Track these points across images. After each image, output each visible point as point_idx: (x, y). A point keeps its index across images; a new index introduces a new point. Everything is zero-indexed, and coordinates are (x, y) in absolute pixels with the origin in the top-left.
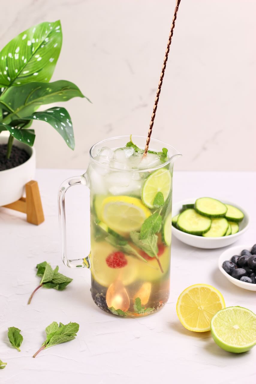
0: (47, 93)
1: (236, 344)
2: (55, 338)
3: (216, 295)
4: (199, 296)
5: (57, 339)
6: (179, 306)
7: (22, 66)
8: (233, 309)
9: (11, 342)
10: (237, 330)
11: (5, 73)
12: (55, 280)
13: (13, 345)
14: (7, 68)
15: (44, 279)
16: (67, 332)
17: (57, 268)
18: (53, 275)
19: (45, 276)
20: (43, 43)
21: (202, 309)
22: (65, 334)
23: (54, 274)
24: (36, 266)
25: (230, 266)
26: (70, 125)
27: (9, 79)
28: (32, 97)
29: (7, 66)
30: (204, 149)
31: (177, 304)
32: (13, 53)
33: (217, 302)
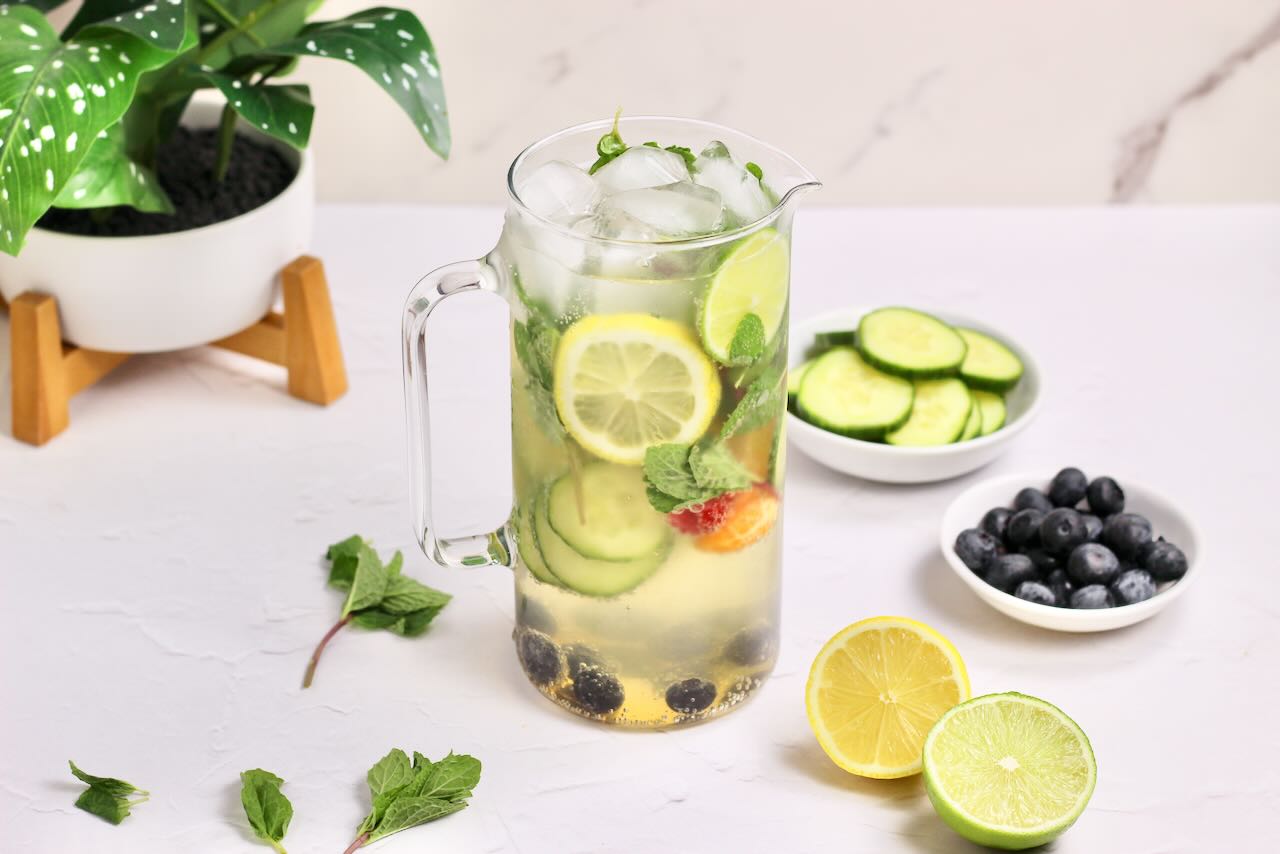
1: (1008, 823)
2: (400, 806)
3: (940, 654)
4: (882, 660)
5: (406, 811)
6: (814, 691)
8: (999, 704)
9: (253, 824)
10: (1012, 773)
12: (393, 601)
13: (260, 834)
15: (356, 600)
16: (439, 788)
17: (398, 558)
18: (383, 583)
19: (359, 588)
21: (894, 701)
22: (434, 795)
23: (390, 582)
24: (324, 551)
25: (982, 549)
26: (432, 71)
30: (882, 131)
31: (809, 686)
33: (944, 678)
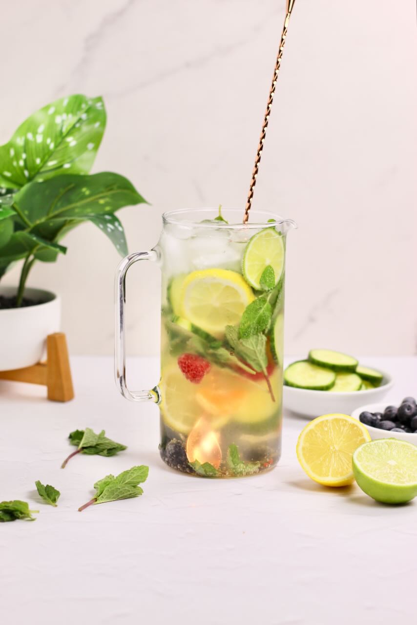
0: (84, 197)
2: (111, 488)
3: (358, 428)
4: (331, 432)
5: (113, 490)
6: (300, 448)
7: (47, 154)
8: (386, 442)
9: (42, 496)
11: (22, 163)
12: (101, 445)
13: (45, 499)
14: (24, 156)
15: (85, 442)
16: (129, 480)
17: (103, 433)
18: (97, 438)
19: (86, 439)
20: (80, 120)
21: (337, 449)
22: (126, 483)
23: (100, 438)
24: (68, 435)
25: (372, 418)
26: (120, 228)
27: (26, 173)
28: (59, 204)
29: (25, 152)
30: (312, 320)
31: (298, 446)
32: (35, 133)
33: (360, 438)
